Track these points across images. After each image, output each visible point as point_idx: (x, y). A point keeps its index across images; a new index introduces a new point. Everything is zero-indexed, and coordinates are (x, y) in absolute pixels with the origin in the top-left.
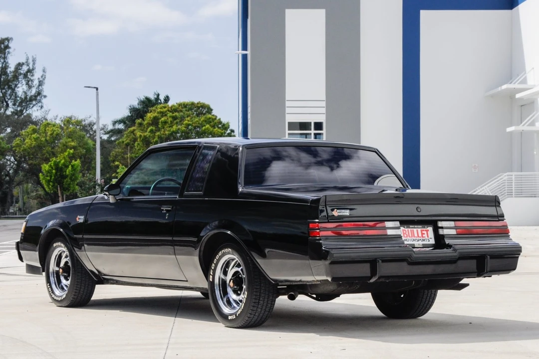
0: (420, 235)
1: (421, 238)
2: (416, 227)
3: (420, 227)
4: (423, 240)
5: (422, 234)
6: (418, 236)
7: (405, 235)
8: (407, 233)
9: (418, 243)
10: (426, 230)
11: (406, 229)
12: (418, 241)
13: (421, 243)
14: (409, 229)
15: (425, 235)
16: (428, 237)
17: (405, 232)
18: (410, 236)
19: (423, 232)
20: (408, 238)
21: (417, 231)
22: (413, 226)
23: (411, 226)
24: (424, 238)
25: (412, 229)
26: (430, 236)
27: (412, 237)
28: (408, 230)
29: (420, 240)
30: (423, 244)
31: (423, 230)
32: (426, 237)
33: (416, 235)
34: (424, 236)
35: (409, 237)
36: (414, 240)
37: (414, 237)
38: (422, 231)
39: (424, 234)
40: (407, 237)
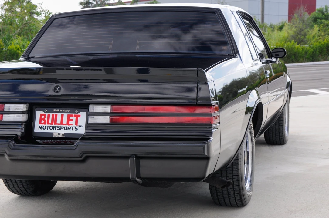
0: (65, 121)
1: (66, 126)
2: (61, 110)
3: (68, 111)
4: (68, 128)
5: (69, 120)
6: (62, 123)
7: (43, 122)
8: (46, 119)
9: (59, 131)
10: (75, 116)
11: (47, 114)
12: (60, 129)
13: (63, 131)
14: (51, 114)
15: (73, 123)
16: (76, 124)
17: (43, 117)
18: (50, 122)
19: (71, 118)
20: (46, 125)
21: (62, 116)
22: (57, 110)
23: (54, 110)
24: (70, 126)
25: (55, 114)
26: (79, 124)
27: (52, 124)
28: (49, 115)
29: (64, 128)
30: (65, 134)
31: (72, 116)
32: (74, 125)
33: (59, 121)
34: (70, 122)
35: (48, 123)
36: (53, 128)
37: (56, 123)
38: (69, 116)
39: (72, 120)
40: (44, 123)
